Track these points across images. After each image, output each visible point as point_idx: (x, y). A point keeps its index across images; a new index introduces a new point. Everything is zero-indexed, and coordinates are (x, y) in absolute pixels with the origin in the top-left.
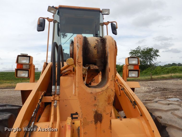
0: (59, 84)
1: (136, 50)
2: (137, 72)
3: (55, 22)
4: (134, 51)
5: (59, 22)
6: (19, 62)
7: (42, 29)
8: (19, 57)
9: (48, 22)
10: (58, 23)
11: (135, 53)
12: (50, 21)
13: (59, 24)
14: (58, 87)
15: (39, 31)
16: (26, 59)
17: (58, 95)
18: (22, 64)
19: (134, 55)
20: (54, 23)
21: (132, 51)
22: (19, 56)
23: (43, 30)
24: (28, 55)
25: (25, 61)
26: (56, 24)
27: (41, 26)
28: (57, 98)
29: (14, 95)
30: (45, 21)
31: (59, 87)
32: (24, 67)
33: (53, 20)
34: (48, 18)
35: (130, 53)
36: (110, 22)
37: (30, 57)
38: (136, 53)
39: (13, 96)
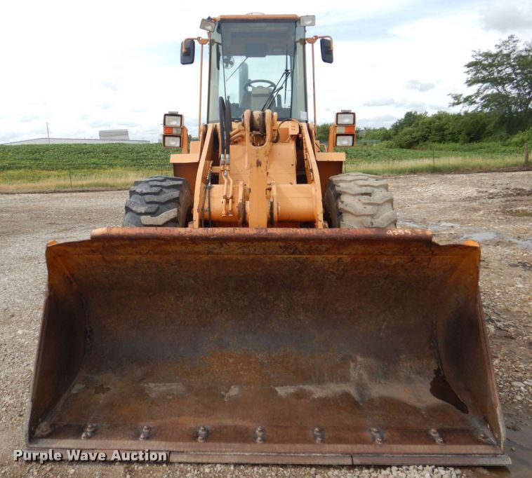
0: (228, 153)
1: (494, 51)
2: (351, 138)
3: (212, 42)
4: (487, 55)
5: (220, 42)
6: (167, 124)
7: (190, 61)
8: (167, 117)
9: (200, 45)
10: (218, 44)
11: (491, 65)
12: (202, 42)
13: (220, 47)
14: (227, 156)
15: (183, 63)
16: (176, 120)
17: (229, 164)
18: (171, 128)
19: (484, 72)
20: (211, 46)
21: (479, 57)
22: (166, 115)
23: (192, 62)
24: (179, 113)
25: (174, 122)
26: (214, 47)
27: (188, 55)
28: (227, 168)
29: (92, 206)
30: (194, 43)
31: (229, 156)
32: (174, 132)
33: (208, 40)
34: (199, 38)
35: (469, 65)
36: (319, 36)
37: (181, 116)
38: (495, 66)
39: (90, 208)
